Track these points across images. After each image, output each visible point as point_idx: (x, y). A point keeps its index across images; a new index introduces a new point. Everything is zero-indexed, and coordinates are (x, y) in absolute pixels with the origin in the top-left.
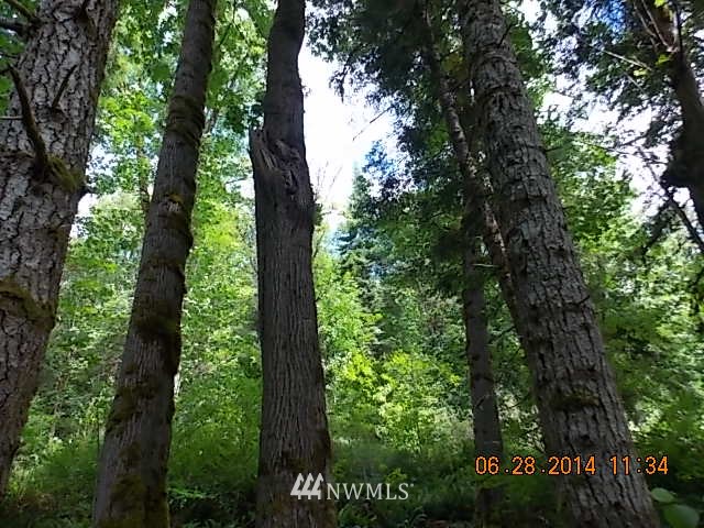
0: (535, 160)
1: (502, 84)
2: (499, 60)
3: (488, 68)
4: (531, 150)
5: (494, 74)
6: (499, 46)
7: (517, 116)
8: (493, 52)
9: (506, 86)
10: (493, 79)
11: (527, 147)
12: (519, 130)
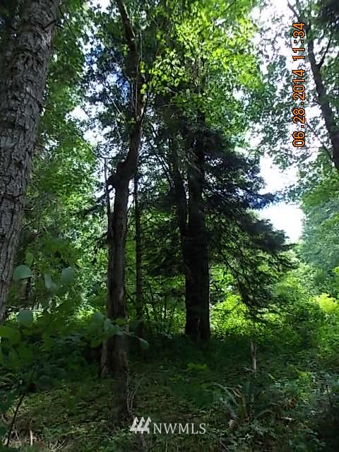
0: (31, 106)
1: (34, 51)
2: (40, 37)
3: (30, 36)
4: (31, 99)
5: (31, 41)
6: (43, 29)
7: (33, 75)
8: (38, 29)
9: (36, 54)
10: (30, 44)
11: (30, 95)
12: (30, 83)
